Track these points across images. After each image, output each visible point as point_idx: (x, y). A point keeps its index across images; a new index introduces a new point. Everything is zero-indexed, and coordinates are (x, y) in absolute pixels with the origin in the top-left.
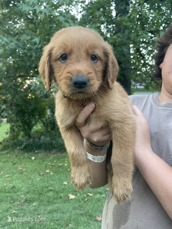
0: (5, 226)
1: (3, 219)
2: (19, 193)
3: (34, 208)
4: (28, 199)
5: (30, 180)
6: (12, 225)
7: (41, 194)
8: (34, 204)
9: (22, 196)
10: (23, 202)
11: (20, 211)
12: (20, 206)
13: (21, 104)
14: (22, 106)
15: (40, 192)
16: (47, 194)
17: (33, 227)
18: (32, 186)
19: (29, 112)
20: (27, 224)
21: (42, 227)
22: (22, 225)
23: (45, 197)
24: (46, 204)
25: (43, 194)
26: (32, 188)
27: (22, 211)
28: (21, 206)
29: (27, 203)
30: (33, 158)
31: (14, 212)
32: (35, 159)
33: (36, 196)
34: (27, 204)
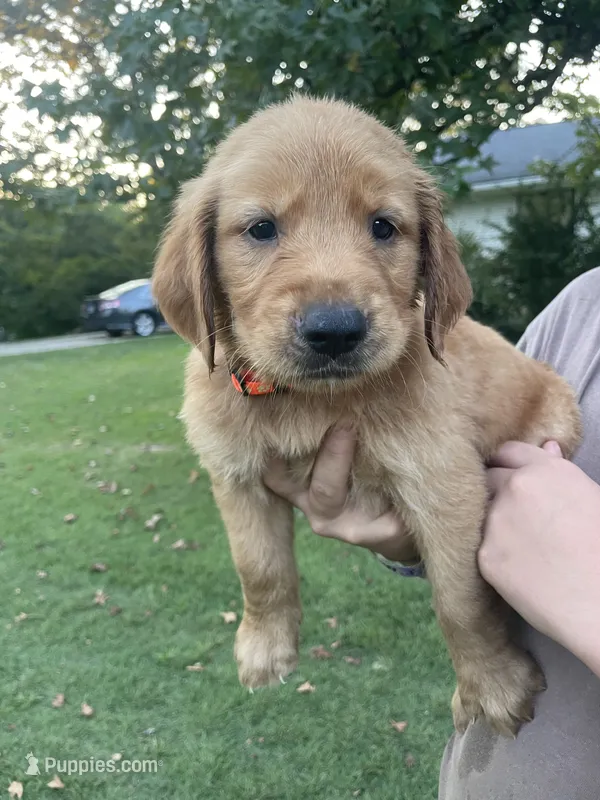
0: (274, 744)
1: (269, 712)
2: (318, 608)
3: (379, 680)
4: (354, 640)
5: (352, 556)
6: (300, 746)
7: (399, 623)
8: (377, 666)
9: (332, 622)
10: (336, 649)
11: (327, 686)
12: (326, 664)
15: (395, 614)
16: (422, 625)
17: (380, 772)
18: (364, 583)
20: (355, 755)
21: (414, 780)
22: (336, 756)
23: (418, 641)
24: (424, 670)
25: (409, 624)
26: (363, 592)
27: (333, 687)
28: (330, 666)
29: (350, 655)
31: (306, 687)
33: (382, 631)
34: (350, 660)
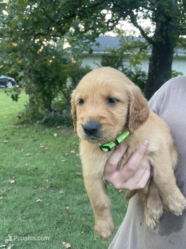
0: (28, 218)
1: (26, 209)
2: (42, 177)
3: (62, 196)
4: (54, 185)
5: (53, 161)
6: (37, 217)
7: (67, 179)
8: (61, 192)
9: (47, 180)
10: (48, 188)
11: (45, 199)
12: (45, 193)
13: (39, 70)
14: (41, 73)
15: (66, 177)
16: (74, 179)
17: (62, 221)
18: (57, 168)
19: (49, 81)
20: (54, 218)
21: (72, 222)
22: (48, 219)
23: (73, 184)
24: (75, 192)
25: (70, 179)
26: (56, 171)
27: (47, 199)
28: (47, 193)
29: (52, 190)
30: (55, 135)
31: (39, 200)
32: (57, 136)
33: (62, 182)
34: (52, 191)
